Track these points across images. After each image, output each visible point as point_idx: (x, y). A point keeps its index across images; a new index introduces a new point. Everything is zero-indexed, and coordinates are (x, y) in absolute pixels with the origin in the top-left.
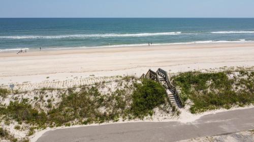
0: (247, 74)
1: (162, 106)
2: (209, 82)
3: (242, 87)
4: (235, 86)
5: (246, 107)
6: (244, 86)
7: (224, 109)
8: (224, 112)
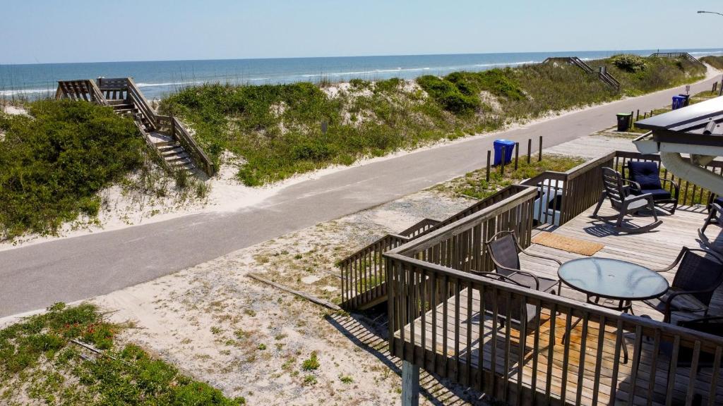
0: (367, 85)
1: (134, 178)
2: (279, 109)
3: (365, 115)
4: (348, 115)
5: (390, 156)
6: (369, 112)
7: (339, 166)
8: (342, 172)
